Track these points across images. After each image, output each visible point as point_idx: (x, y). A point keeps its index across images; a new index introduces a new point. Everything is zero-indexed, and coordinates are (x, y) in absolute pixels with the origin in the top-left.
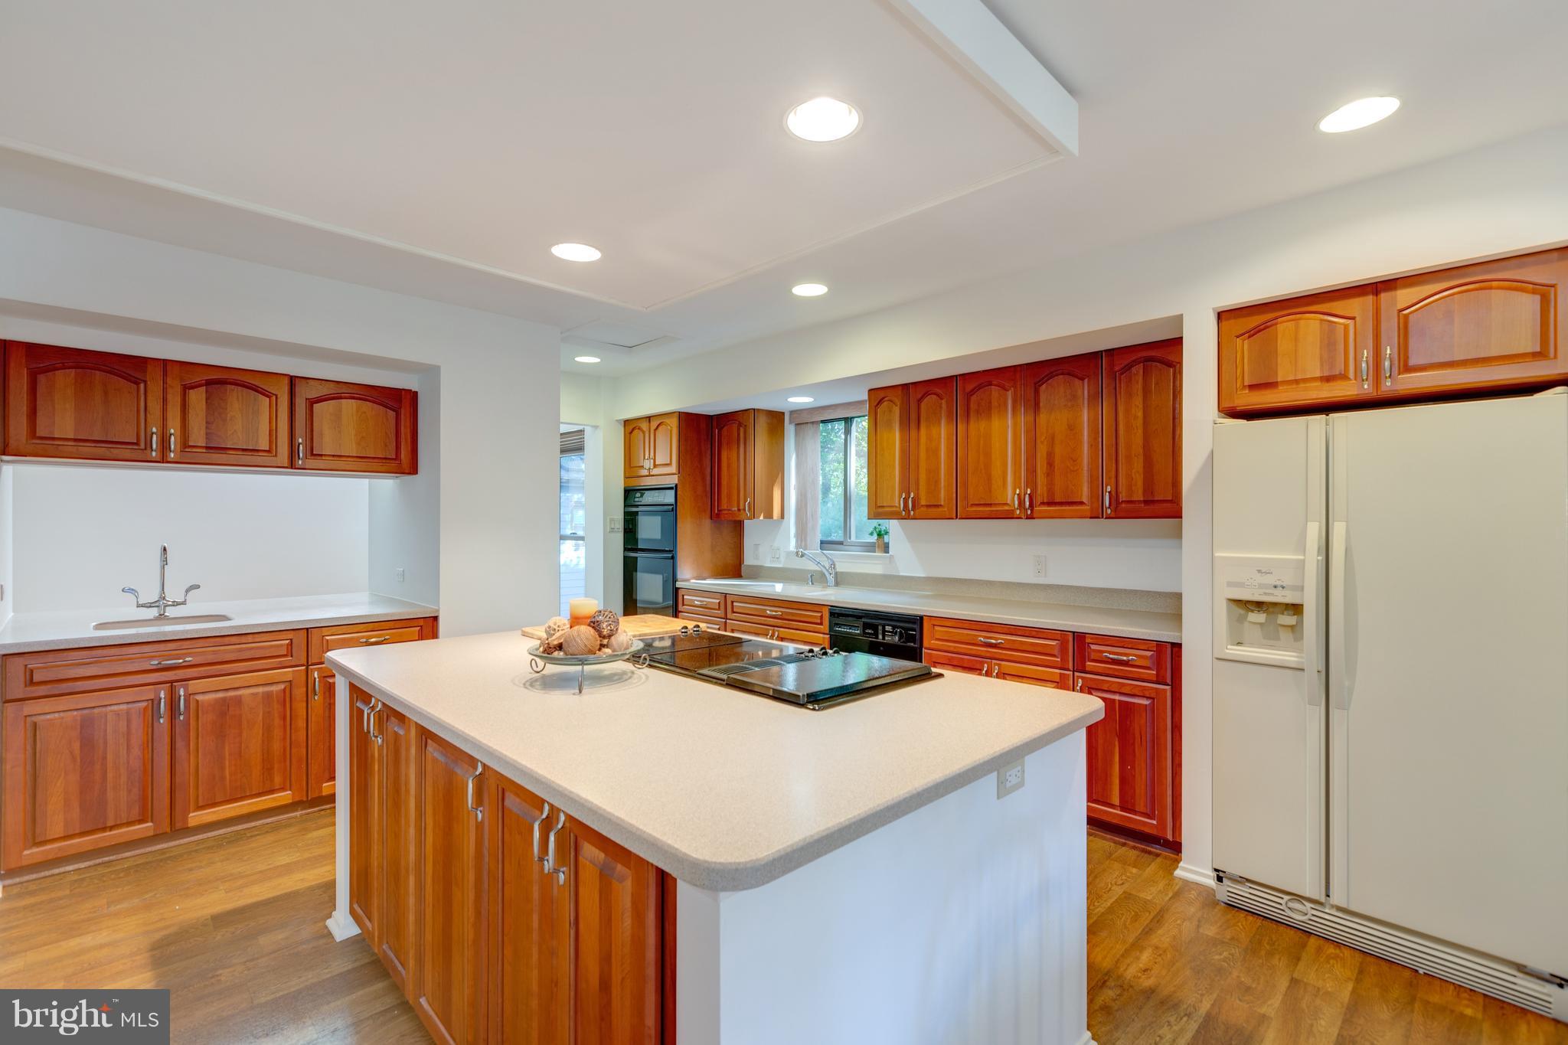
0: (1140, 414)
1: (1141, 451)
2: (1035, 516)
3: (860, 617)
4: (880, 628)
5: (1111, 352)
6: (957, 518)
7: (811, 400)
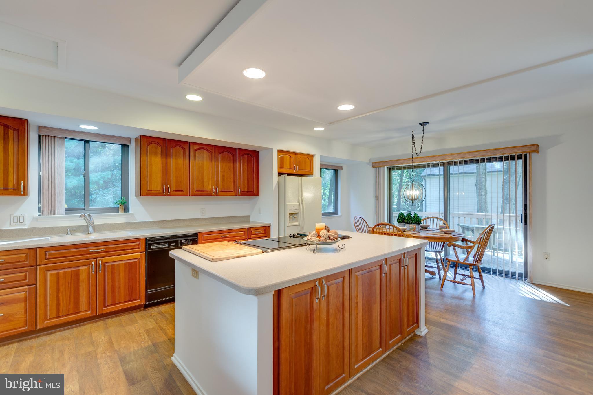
0: (246, 168)
1: (246, 178)
2: (219, 195)
3: (166, 239)
4: (179, 242)
5: (240, 149)
6: (190, 195)
7: (96, 128)
